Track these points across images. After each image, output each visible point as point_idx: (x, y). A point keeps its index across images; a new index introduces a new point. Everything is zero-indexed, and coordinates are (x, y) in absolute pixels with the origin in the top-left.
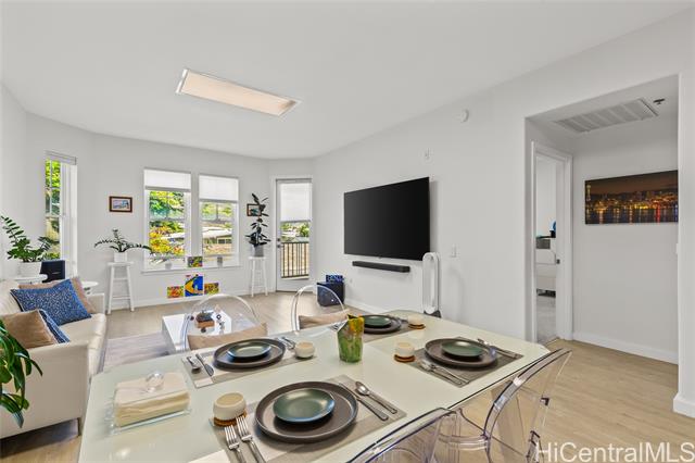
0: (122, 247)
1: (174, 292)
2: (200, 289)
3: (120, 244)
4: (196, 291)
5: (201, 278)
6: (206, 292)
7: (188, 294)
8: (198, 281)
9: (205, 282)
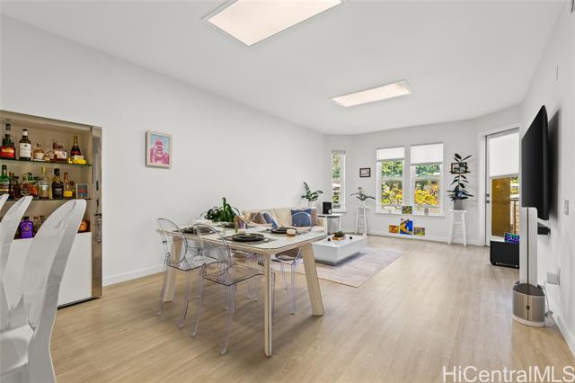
0: (363, 197)
1: (393, 229)
2: (411, 230)
3: (361, 195)
4: (408, 231)
5: (411, 222)
6: (415, 233)
7: (402, 232)
8: (409, 224)
9: (414, 226)
